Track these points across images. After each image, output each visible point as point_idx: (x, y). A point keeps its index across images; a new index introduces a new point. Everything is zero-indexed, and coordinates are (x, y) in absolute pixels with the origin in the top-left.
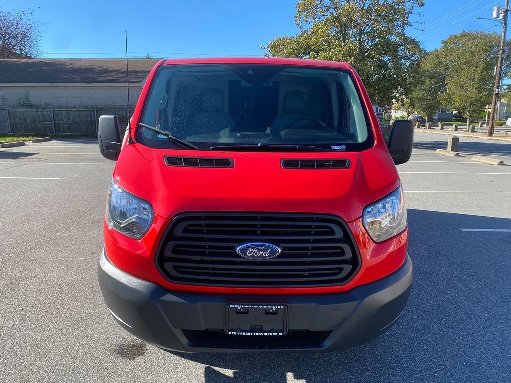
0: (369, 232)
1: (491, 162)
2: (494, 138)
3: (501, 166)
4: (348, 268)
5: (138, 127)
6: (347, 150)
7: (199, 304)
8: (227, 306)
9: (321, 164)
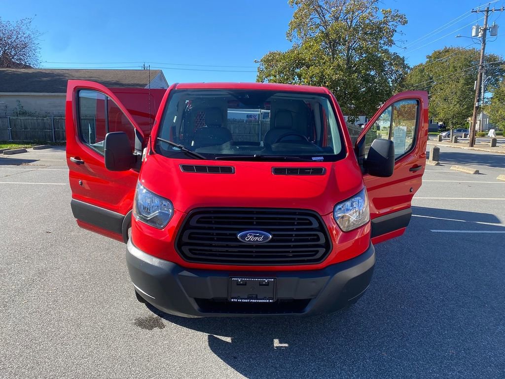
0: (340, 226)
1: (468, 171)
2: (475, 149)
3: (477, 176)
4: (322, 251)
5: (157, 141)
6: (324, 161)
7: (208, 278)
8: (231, 279)
9: (303, 171)
